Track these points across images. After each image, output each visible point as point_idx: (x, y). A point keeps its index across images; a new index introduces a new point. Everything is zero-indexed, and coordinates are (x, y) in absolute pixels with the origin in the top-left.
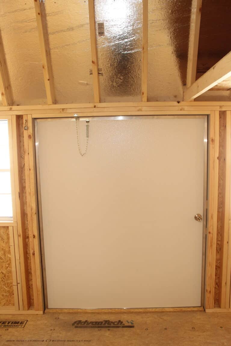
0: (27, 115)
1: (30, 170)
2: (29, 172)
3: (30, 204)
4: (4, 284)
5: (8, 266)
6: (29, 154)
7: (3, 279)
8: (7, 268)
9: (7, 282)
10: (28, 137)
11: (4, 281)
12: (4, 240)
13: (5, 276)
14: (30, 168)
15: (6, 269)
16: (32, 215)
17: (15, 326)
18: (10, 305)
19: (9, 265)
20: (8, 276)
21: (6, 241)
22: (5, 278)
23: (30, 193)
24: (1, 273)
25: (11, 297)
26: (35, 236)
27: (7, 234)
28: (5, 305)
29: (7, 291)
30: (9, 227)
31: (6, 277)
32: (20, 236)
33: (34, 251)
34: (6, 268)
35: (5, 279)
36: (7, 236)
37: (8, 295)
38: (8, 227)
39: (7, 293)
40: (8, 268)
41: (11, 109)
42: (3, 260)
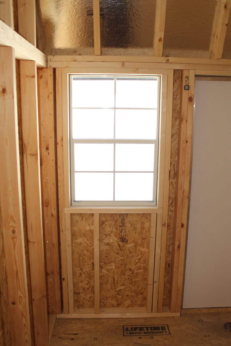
0: (189, 70)
1: (187, 142)
2: (186, 144)
3: (183, 185)
4: (130, 282)
5: (138, 262)
6: (187, 121)
7: (130, 277)
8: (137, 263)
9: (134, 280)
10: (187, 100)
11: (131, 279)
12: (136, 229)
13: (133, 273)
14: (187, 140)
15: (135, 265)
16: (183, 200)
17: (157, 332)
18: (136, 306)
19: (140, 260)
20: (136, 273)
21: (140, 231)
22: (133, 275)
23: (183, 172)
24: (129, 270)
25: (137, 297)
26: (184, 225)
27: (141, 222)
28: (130, 306)
29: (133, 290)
30: (152, 214)
31: (135, 275)
32: (165, 225)
33: (180, 244)
34: (135, 263)
35: (133, 277)
36: (141, 225)
37: (133, 295)
38: (150, 214)
39: (133, 292)
40: (139, 264)
41: (168, 61)
42: (133, 254)
